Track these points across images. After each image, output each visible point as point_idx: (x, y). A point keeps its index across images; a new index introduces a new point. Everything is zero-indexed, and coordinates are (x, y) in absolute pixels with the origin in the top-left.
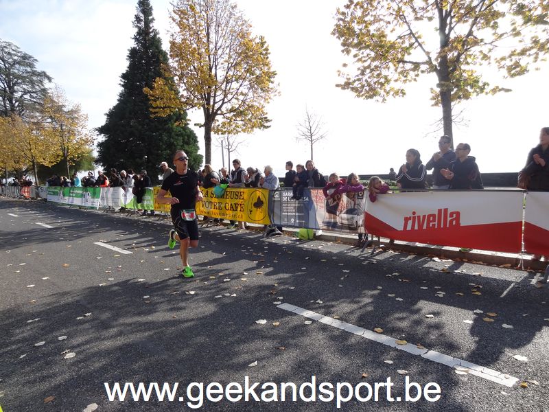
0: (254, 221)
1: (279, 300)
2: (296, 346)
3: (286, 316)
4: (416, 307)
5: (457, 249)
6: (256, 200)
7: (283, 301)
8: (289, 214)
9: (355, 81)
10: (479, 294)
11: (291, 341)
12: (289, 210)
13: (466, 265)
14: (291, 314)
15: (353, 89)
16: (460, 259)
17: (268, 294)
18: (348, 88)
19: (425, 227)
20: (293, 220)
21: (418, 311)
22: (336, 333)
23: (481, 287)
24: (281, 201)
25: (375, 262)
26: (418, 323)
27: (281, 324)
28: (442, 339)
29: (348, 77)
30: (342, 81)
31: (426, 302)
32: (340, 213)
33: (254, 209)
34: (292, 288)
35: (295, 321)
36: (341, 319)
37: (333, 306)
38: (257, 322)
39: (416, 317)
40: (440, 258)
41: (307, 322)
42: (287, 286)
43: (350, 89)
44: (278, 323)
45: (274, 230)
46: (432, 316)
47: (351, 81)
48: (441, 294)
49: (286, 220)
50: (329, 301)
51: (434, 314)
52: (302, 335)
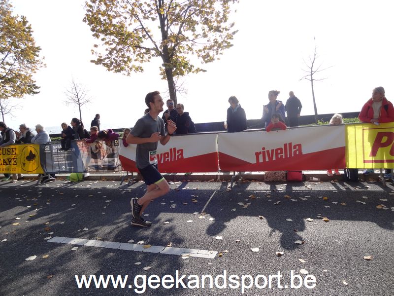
0: (27, 172)
1: (49, 235)
2: (63, 271)
3: (55, 248)
4: (157, 218)
5: (183, 174)
6: (28, 154)
7: (53, 236)
8: (60, 163)
9: (105, 59)
10: (196, 201)
11: (59, 268)
12: (59, 160)
13: (189, 183)
14: (60, 244)
15: (104, 64)
16: (185, 180)
17: (39, 232)
18: (100, 64)
19: (162, 162)
20: (64, 167)
21: (159, 221)
22: (98, 251)
23: (198, 196)
24: (51, 153)
25: (130, 191)
26: (158, 229)
27: (51, 255)
28: (174, 237)
29: (100, 55)
30: (96, 58)
31: (164, 213)
32: (104, 158)
33: (27, 162)
34: (63, 223)
35: (63, 250)
36: (103, 239)
37: (96, 231)
38: (27, 259)
39: (157, 226)
40: (173, 182)
41: (74, 249)
42: (57, 222)
43: (102, 64)
44: (47, 256)
45: (47, 178)
46: (168, 222)
47: (102, 58)
48: (174, 206)
49: (57, 167)
50: (93, 227)
51: (169, 220)
52: (70, 260)
